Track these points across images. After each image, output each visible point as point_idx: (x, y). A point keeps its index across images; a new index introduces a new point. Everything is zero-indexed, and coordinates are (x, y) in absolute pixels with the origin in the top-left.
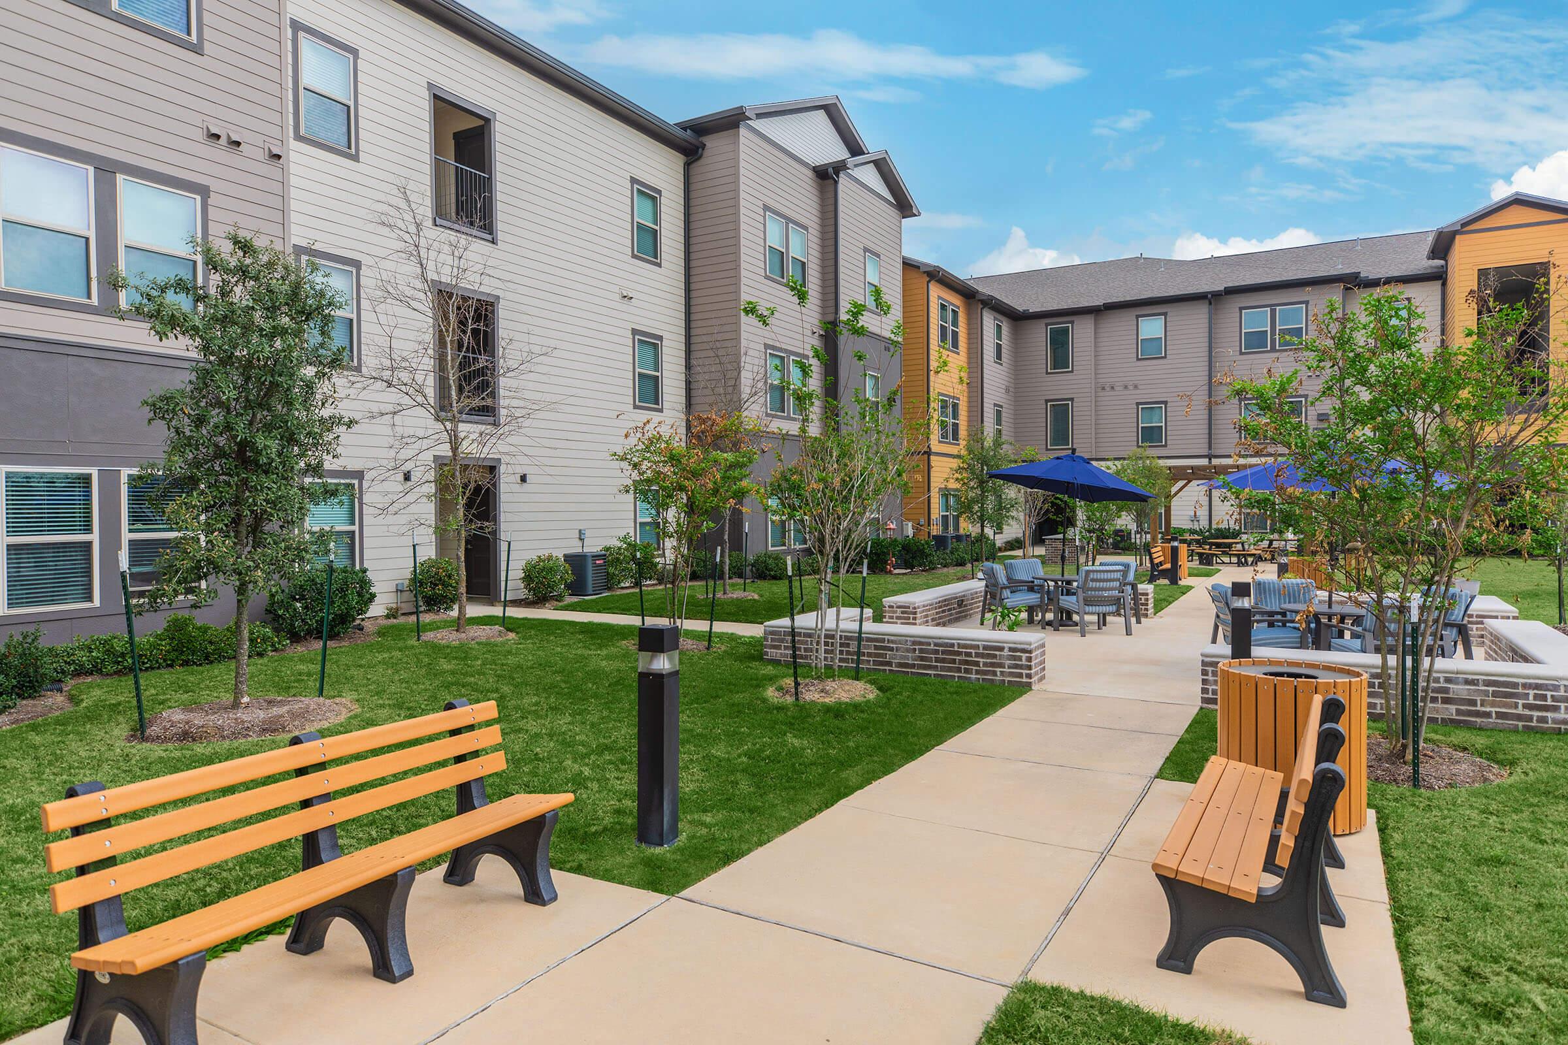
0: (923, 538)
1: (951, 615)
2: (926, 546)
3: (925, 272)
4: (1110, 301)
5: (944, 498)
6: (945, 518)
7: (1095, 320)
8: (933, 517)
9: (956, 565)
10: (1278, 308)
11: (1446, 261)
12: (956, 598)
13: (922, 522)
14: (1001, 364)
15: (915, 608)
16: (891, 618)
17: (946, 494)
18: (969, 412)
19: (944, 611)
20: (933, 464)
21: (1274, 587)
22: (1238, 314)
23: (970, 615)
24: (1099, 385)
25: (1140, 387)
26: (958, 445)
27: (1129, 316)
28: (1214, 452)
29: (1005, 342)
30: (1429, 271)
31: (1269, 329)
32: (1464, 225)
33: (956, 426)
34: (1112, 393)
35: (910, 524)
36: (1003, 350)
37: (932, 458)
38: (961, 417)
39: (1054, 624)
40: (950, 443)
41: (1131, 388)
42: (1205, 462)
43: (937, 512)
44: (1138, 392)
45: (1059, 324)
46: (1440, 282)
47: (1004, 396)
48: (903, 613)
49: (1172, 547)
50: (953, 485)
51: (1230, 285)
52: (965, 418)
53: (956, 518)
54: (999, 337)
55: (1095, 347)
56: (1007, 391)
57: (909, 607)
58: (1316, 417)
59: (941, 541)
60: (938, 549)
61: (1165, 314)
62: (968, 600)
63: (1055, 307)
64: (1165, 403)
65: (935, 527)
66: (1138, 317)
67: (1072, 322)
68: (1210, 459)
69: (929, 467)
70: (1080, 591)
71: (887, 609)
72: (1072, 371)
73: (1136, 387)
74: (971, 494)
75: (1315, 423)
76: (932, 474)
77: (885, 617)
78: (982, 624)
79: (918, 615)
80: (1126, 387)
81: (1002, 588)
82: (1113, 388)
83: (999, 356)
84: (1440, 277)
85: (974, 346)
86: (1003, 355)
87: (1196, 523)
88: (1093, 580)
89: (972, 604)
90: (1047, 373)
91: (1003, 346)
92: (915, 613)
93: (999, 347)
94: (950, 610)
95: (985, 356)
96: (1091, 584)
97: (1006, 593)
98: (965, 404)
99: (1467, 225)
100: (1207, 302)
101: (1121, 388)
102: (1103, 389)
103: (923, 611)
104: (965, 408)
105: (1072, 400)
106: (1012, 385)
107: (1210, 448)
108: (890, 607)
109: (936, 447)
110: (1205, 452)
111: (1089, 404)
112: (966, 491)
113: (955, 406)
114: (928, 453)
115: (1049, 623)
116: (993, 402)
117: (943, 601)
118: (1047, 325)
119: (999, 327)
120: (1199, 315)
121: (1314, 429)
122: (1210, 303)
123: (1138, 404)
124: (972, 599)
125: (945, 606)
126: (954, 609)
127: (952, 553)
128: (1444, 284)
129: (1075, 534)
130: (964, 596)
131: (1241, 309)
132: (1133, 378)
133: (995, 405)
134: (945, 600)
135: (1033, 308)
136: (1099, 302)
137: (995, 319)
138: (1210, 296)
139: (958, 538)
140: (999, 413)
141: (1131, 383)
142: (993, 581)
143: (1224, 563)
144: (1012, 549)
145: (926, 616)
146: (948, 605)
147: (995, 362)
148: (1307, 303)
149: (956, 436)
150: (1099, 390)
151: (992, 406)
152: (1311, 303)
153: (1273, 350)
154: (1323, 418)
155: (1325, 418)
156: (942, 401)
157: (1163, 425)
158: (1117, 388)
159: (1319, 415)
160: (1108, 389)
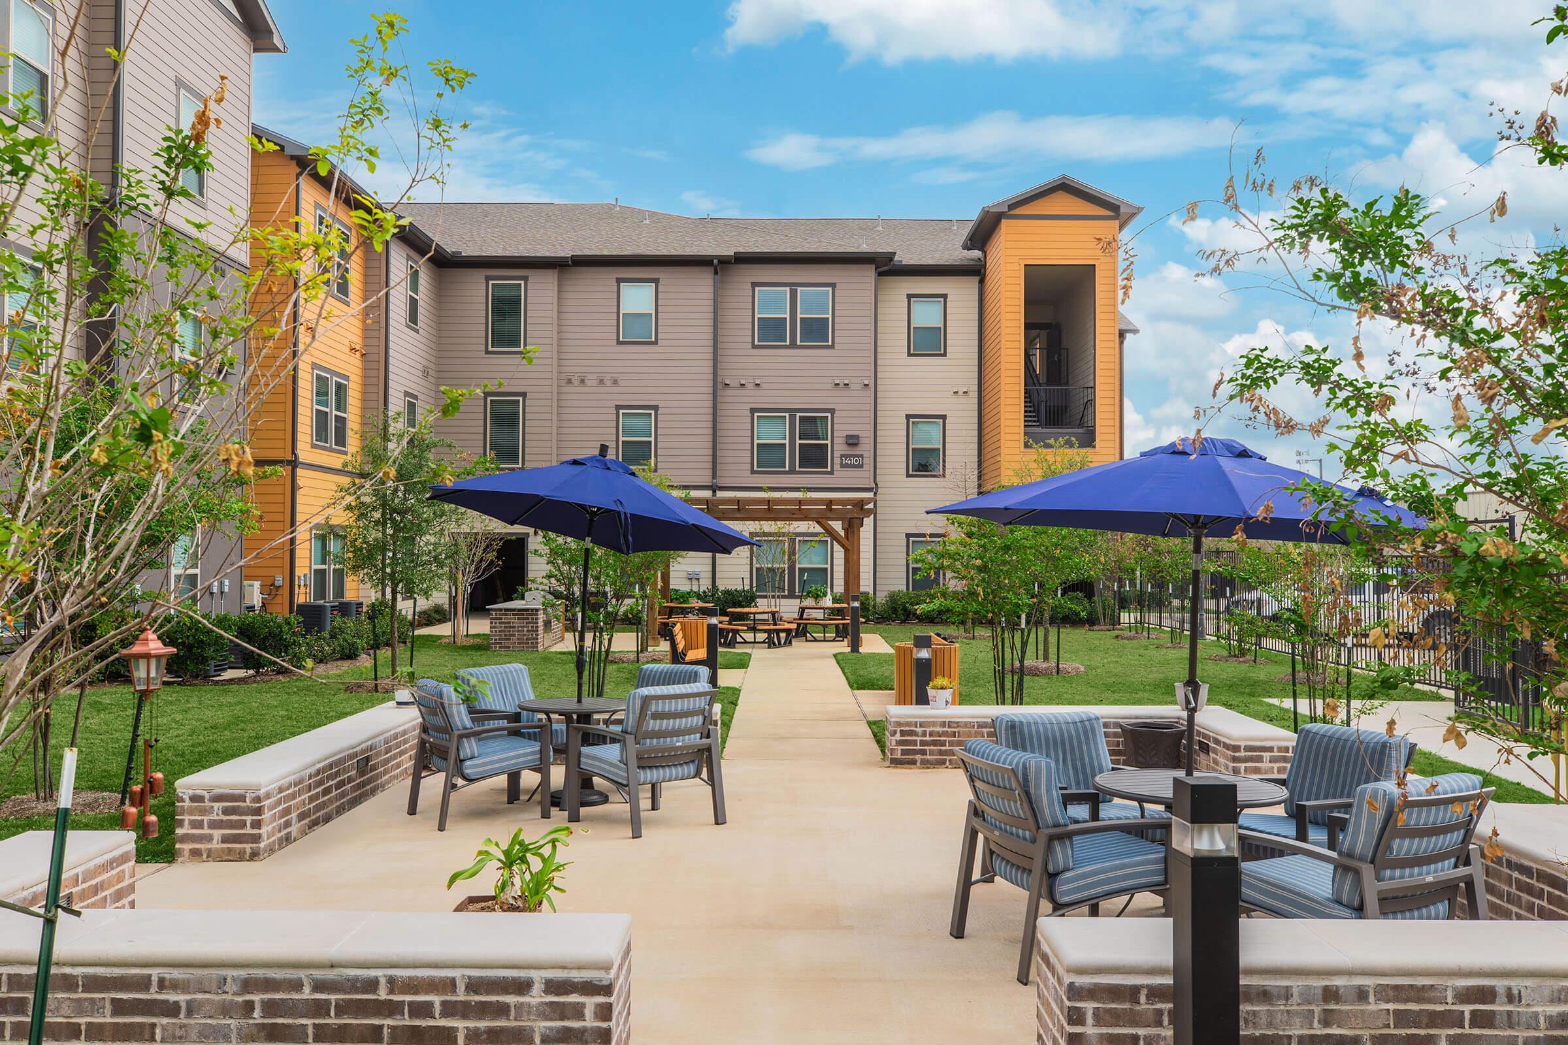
0: (280, 612)
1: (343, 795)
2: (285, 628)
3: (292, 157)
4: (580, 253)
5: (319, 543)
6: (320, 575)
7: (559, 279)
8: (299, 572)
9: (342, 659)
10: (799, 289)
11: (985, 253)
12: (356, 755)
13: (279, 581)
14: (417, 331)
15: (258, 799)
16: (198, 825)
17: (325, 534)
18: (364, 400)
19: (327, 791)
20: (300, 482)
21: (1038, 731)
22: (751, 292)
23: (383, 786)
24: (563, 376)
25: (621, 383)
26: (346, 453)
27: (607, 278)
28: (721, 482)
29: (424, 295)
30: (966, 263)
31: (788, 316)
32: (1012, 206)
33: (341, 422)
34: (582, 389)
35: (257, 584)
36: (421, 310)
37: (300, 472)
38: (350, 409)
39: (566, 799)
40: (330, 450)
41: (608, 383)
42: (707, 494)
43: (306, 562)
44: (618, 389)
45: (508, 279)
46: (977, 279)
47: (418, 380)
48: (226, 811)
49: (709, 625)
50: (340, 517)
51: (741, 250)
52: (358, 411)
53: (340, 575)
54: (414, 287)
55: (559, 319)
56: (426, 373)
57: (242, 798)
58: (844, 441)
59: (312, 616)
60: (308, 631)
61: (656, 281)
62: (378, 754)
63: (500, 252)
64: (656, 408)
65: (303, 590)
66: (619, 281)
67: (526, 279)
68: (714, 492)
69: (294, 488)
70: (630, 739)
71: (187, 804)
72: (524, 352)
73: (615, 382)
74: (374, 535)
75: (845, 447)
76: (300, 499)
77: (181, 823)
78: (412, 811)
79: (267, 815)
80: (601, 382)
81: (461, 737)
82: (583, 381)
83: (413, 317)
84: (977, 271)
86: (420, 317)
87: (695, 582)
88: (655, 716)
89: (387, 761)
90: (487, 352)
91: (421, 303)
92: (259, 811)
93: (414, 303)
94: (341, 784)
95: (392, 315)
96: (653, 725)
97: (469, 747)
98: (358, 387)
99: (1017, 206)
100: (712, 269)
101: (595, 383)
102: (570, 381)
103: (279, 802)
104: (358, 395)
105: (524, 395)
106: (432, 366)
107: (714, 476)
108: (195, 798)
109: (306, 452)
110: (707, 481)
111: (548, 403)
112: (366, 528)
113: (341, 388)
114: (294, 464)
115: (556, 800)
116: (402, 389)
117: (324, 769)
118: (488, 279)
119: (415, 275)
120: (701, 286)
121: (842, 456)
122: (716, 273)
123: (618, 408)
124: (388, 751)
125: (330, 777)
126: (350, 780)
127: (333, 636)
128: (982, 282)
129: (533, 599)
130: (371, 748)
131: (754, 285)
132: (611, 369)
133: (407, 394)
134: (331, 766)
135: (469, 251)
136: (565, 251)
137: (409, 258)
138: (716, 261)
139: (344, 609)
140: (412, 407)
141: (608, 376)
142: (439, 721)
143: (746, 642)
144: (430, 623)
145: (287, 811)
146: (337, 774)
147: (408, 326)
148: (833, 286)
149: (341, 440)
150: (563, 383)
151: (402, 396)
152: (838, 286)
153: (793, 345)
154: (853, 441)
155: (855, 441)
156: (318, 377)
157: (652, 439)
158: (588, 383)
159: (848, 437)
160: (576, 383)
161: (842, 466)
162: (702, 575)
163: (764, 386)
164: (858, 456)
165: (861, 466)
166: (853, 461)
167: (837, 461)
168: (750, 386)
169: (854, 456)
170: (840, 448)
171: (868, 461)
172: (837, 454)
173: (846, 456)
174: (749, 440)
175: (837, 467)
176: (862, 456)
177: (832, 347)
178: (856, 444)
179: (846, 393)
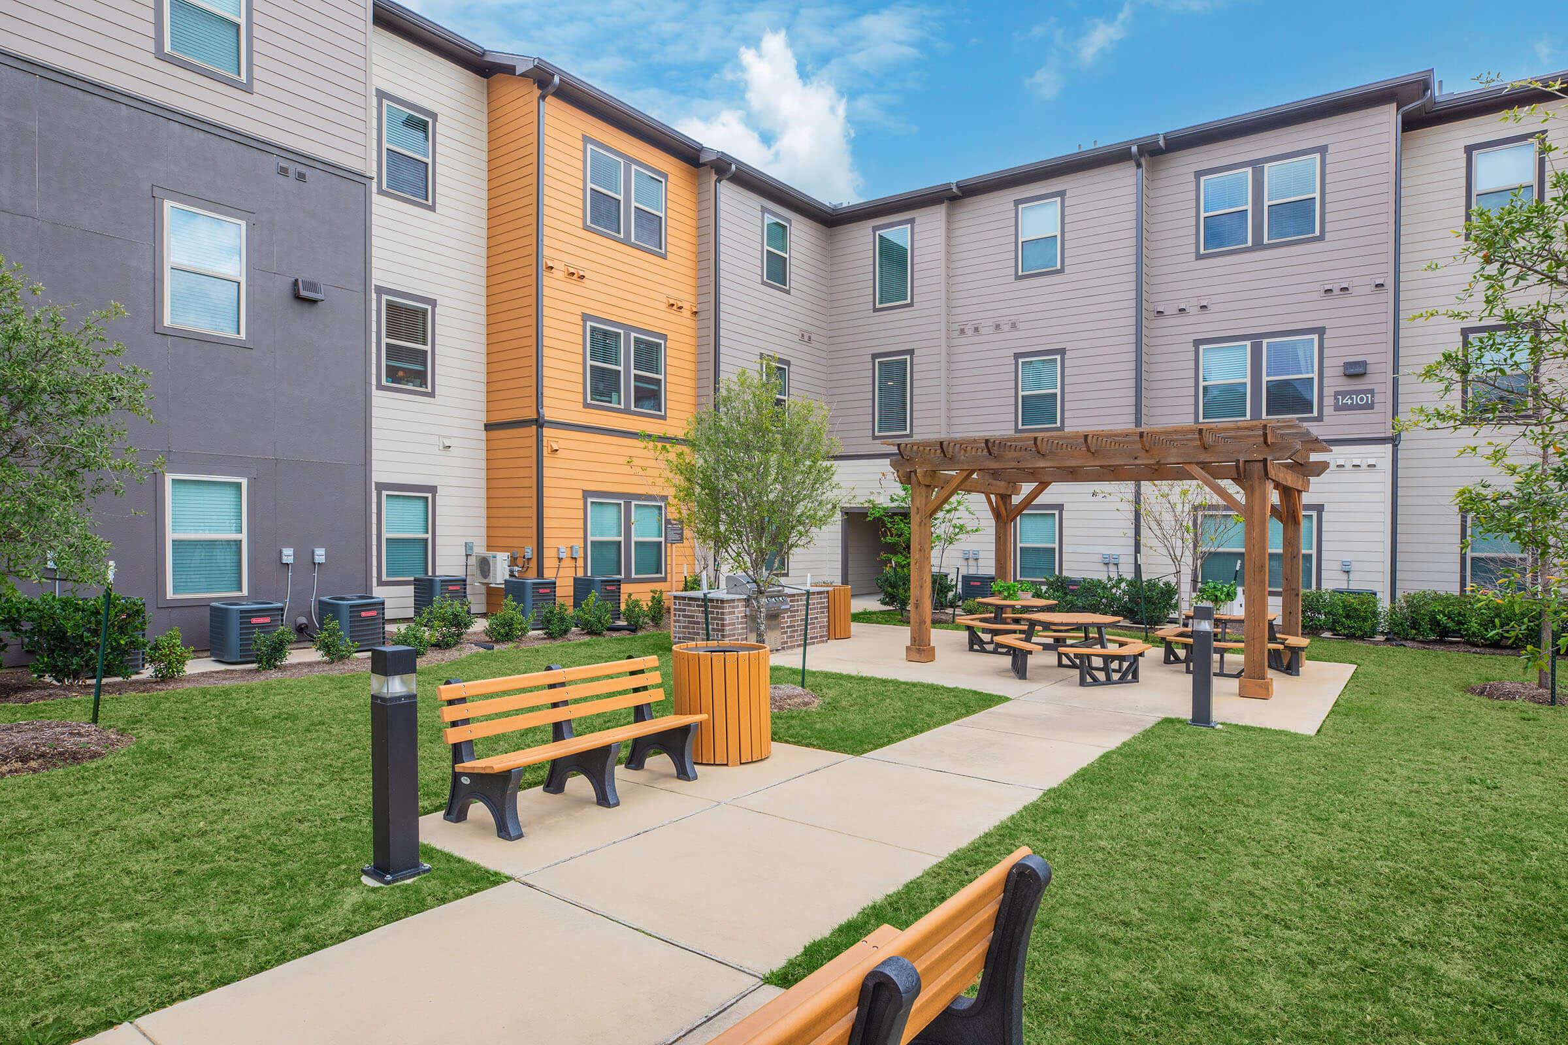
7: (947, 214)
10: (1267, 166)
14: (788, 292)
18: (697, 362)
20: (556, 443)
22: (1193, 186)
24: (956, 327)
25: (1021, 326)
26: (661, 418)
27: (1001, 202)
29: (799, 254)
31: (1248, 206)
34: (977, 339)
37: (547, 431)
38: (670, 370)
40: (626, 412)
41: (1006, 328)
44: (1017, 334)
45: (893, 226)
47: (791, 344)
52: (688, 374)
55: (949, 261)
56: (806, 338)
58: (1340, 371)
61: (1062, 194)
64: (1062, 352)
65: (567, 563)
66: (1017, 203)
67: (912, 221)
72: (911, 305)
73: (1013, 326)
75: (1342, 380)
76: (555, 463)
80: (998, 327)
82: (976, 329)
85: (705, 265)
87: (1109, 568)
90: (875, 309)
95: (726, 267)
100: (1132, 161)
101: (990, 330)
102: (962, 331)
104: (686, 357)
105: (911, 352)
106: (820, 331)
109: (564, 411)
111: (938, 358)
113: (649, 347)
114: (540, 424)
116: (756, 351)
118: (875, 229)
120: (1120, 188)
121: (1337, 393)
122: (1140, 166)
123: (1016, 356)
131: (1199, 174)
132: (1008, 312)
133: (766, 357)
137: (766, 210)
138: (1135, 149)
141: (1006, 319)
148: (1323, 150)
150: (955, 333)
151: (755, 358)
152: (1331, 149)
153: (1258, 245)
154: (1355, 371)
155: (1360, 371)
156: (593, 329)
157: (1058, 391)
158: (982, 331)
159: (1348, 365)
160: (969, 332)
161: (1337, 408)
162: (1122, 560)
163: (1213, 308)
164: (1365, 392)
165: (1370, 406)
166: (1356, 400)
167: (1329, 401)
168: (1193, 310)
169: (1357, 393)
170: (1334, 382)
171: (1384, 398)
172: (1329, 391)
173: (1344, 394)
174: (1192, 382)
175: (1328, 410)
176: (1372, 392)
177: (1321, 238)
178: (1361, 375)
179: (1346, 301)
